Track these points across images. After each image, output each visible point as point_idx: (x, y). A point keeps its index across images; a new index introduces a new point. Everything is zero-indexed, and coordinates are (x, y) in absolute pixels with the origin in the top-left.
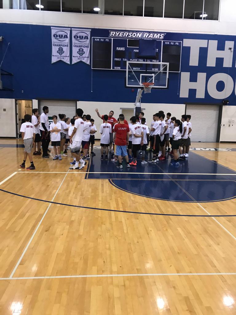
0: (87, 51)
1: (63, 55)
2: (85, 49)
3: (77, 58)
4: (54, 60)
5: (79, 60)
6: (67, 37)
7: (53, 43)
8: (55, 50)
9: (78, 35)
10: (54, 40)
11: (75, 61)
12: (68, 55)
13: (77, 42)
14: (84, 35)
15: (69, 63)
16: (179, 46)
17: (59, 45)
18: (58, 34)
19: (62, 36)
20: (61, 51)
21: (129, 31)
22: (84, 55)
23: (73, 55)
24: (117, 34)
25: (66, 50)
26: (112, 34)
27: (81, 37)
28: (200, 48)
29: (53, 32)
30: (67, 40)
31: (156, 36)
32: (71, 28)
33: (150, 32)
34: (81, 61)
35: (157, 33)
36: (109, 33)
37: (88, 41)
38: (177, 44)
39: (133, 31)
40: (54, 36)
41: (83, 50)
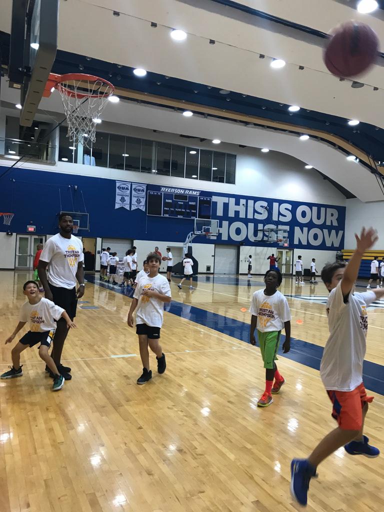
0: (143, 201)
1: (124, 203)
2: (142, 200)
3: (135, 206)
4: (117, 206)
5: (136, 208)
6: (128, 189)
7: (117, 193)
8: (118, 198)
9: (137, 188)
10: (117, 190)
11: (133, 208)
12: (129, 203)
13: (135, 193)
14: (141, 188)
15: (129, 209)
16: (210, 201)
17: (122, 195)
18: (121, 186)
19: (124, 188)
20: (123, 200)
21: (175, 188)
22: (141, 204)
23: (132, 203)
24: (167, 190)
25: (127, 199)
26: (163, 189)
27: (139, 190)
28: (224, 203)
29: (118, 184)
30: (129, 192)
31: (194, 193)
32: (132, 182)
33: (190, 190)
34: (138, 209)
35: (195, 190)
36: (161, 189)
37: (144, 193)
38: (208, 199)
39: (178, 188)
40: (118, 188)
41: (140, 200)
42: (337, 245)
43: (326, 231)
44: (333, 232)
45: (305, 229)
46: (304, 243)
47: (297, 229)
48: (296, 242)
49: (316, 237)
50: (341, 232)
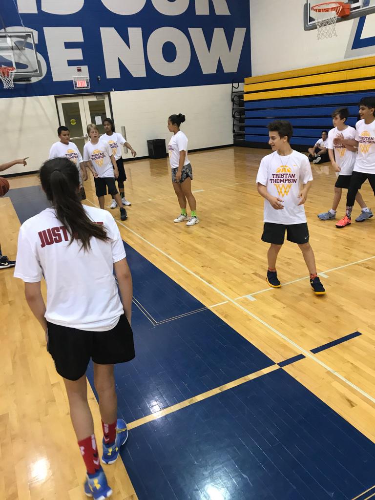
42: (231, 66)
43: (197, 33)
44: (219, 34)
45: (135, 33)
46: (138, 71)
47: (108, 35)
48: (112, 72)
49: (169, 52)
50: (239, 34)
